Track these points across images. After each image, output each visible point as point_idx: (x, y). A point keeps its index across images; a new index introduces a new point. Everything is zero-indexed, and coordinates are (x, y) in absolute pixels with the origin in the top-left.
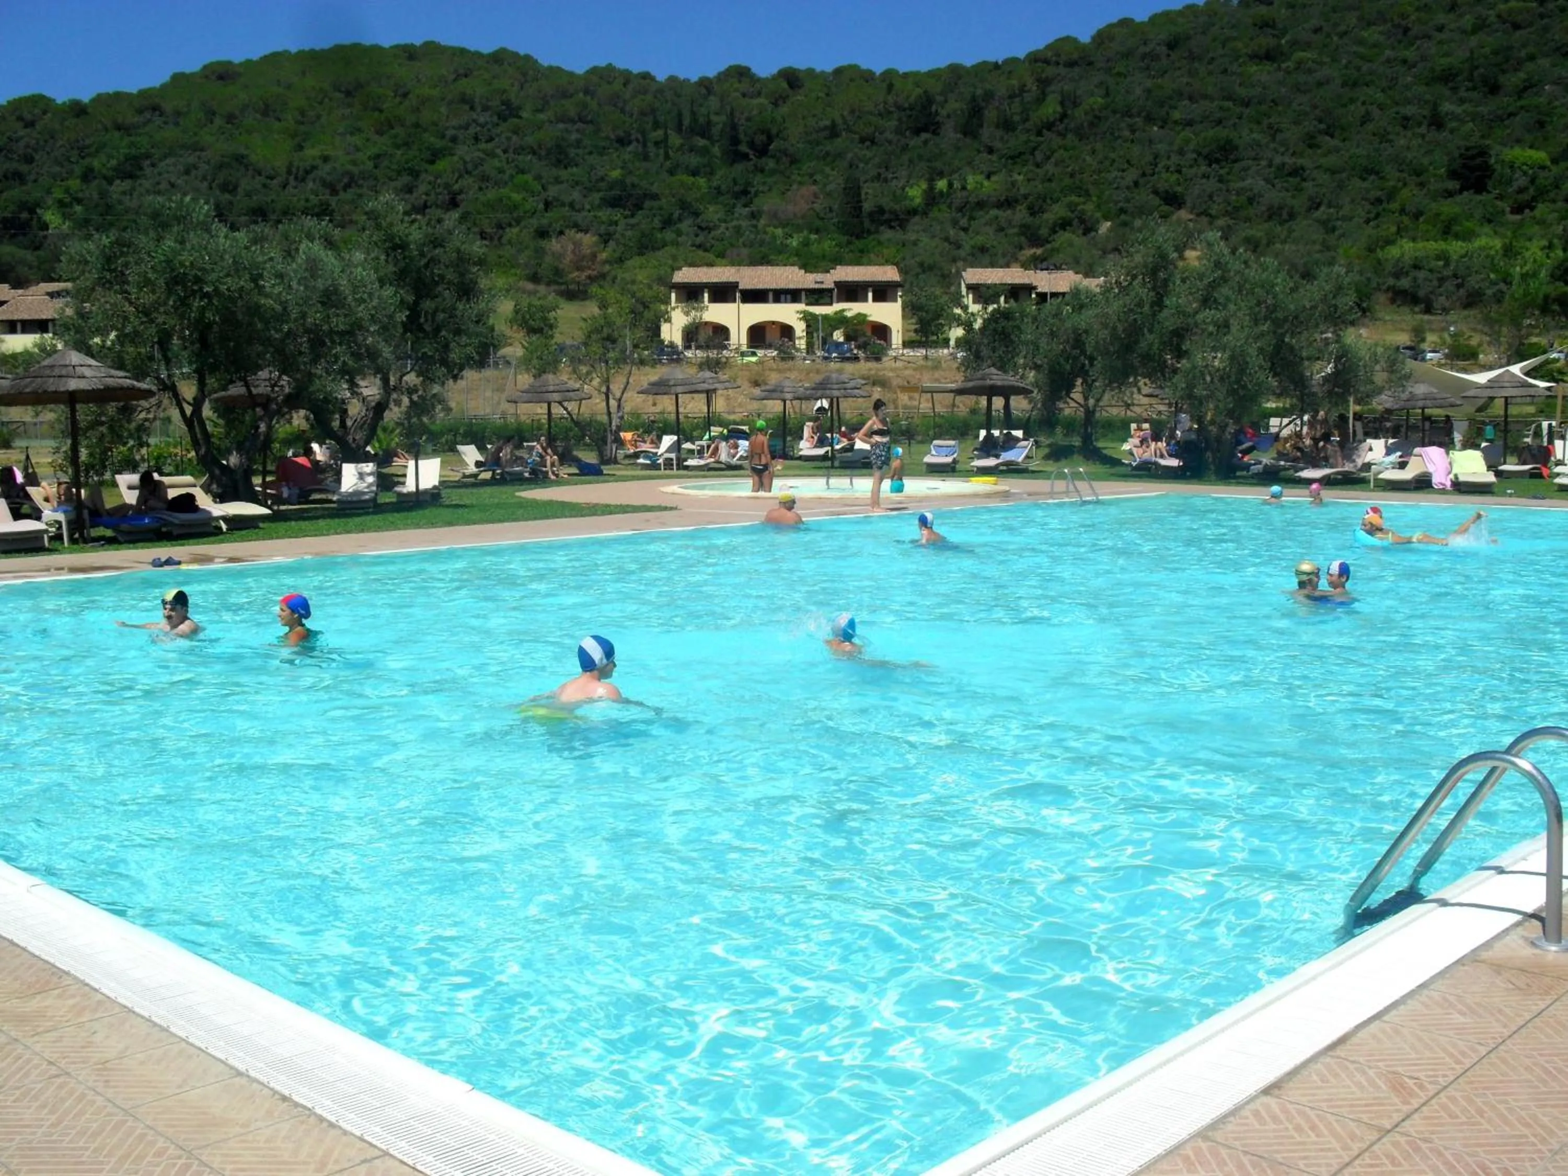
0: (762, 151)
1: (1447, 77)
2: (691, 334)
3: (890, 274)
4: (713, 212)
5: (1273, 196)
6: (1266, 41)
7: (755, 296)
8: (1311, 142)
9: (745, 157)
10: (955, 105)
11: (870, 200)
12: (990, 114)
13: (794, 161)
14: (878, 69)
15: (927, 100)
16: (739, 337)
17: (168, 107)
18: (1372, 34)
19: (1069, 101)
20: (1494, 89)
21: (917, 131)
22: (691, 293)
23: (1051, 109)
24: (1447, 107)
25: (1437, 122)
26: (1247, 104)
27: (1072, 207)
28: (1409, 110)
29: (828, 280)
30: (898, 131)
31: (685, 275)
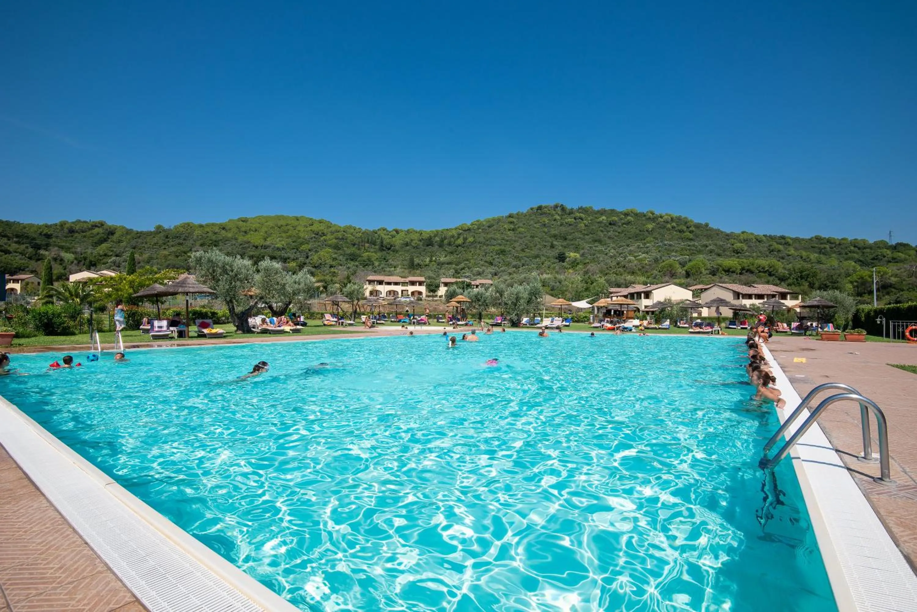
0: (389, 249)
1: (555, 236)
2: (371, 293)
3: (422, 279)
4: (377, 264)
5: (514, 263)
6: (512, 226)
7: (389, 283)
8: (523, 250)
9: (384, 250)
10: (437, 239)
11: (416, 261)
12: (446, 242)
13: (397, 251)
14: (418, 230)
15: (430, 238)
16: (383, 295)
17: (227, 228)
18: (537, 226)
19: (465, 239)
20: (566, 239)
21: (428, 245)
22: (371, 282)
23: (460, 241)
24: (555, 243)
25: (552, 246)
26: (507, 241)
27: (465, 264)
28: (546, 244)
29: (407, 280)
30: (423, 245)
31: (370, 278)
